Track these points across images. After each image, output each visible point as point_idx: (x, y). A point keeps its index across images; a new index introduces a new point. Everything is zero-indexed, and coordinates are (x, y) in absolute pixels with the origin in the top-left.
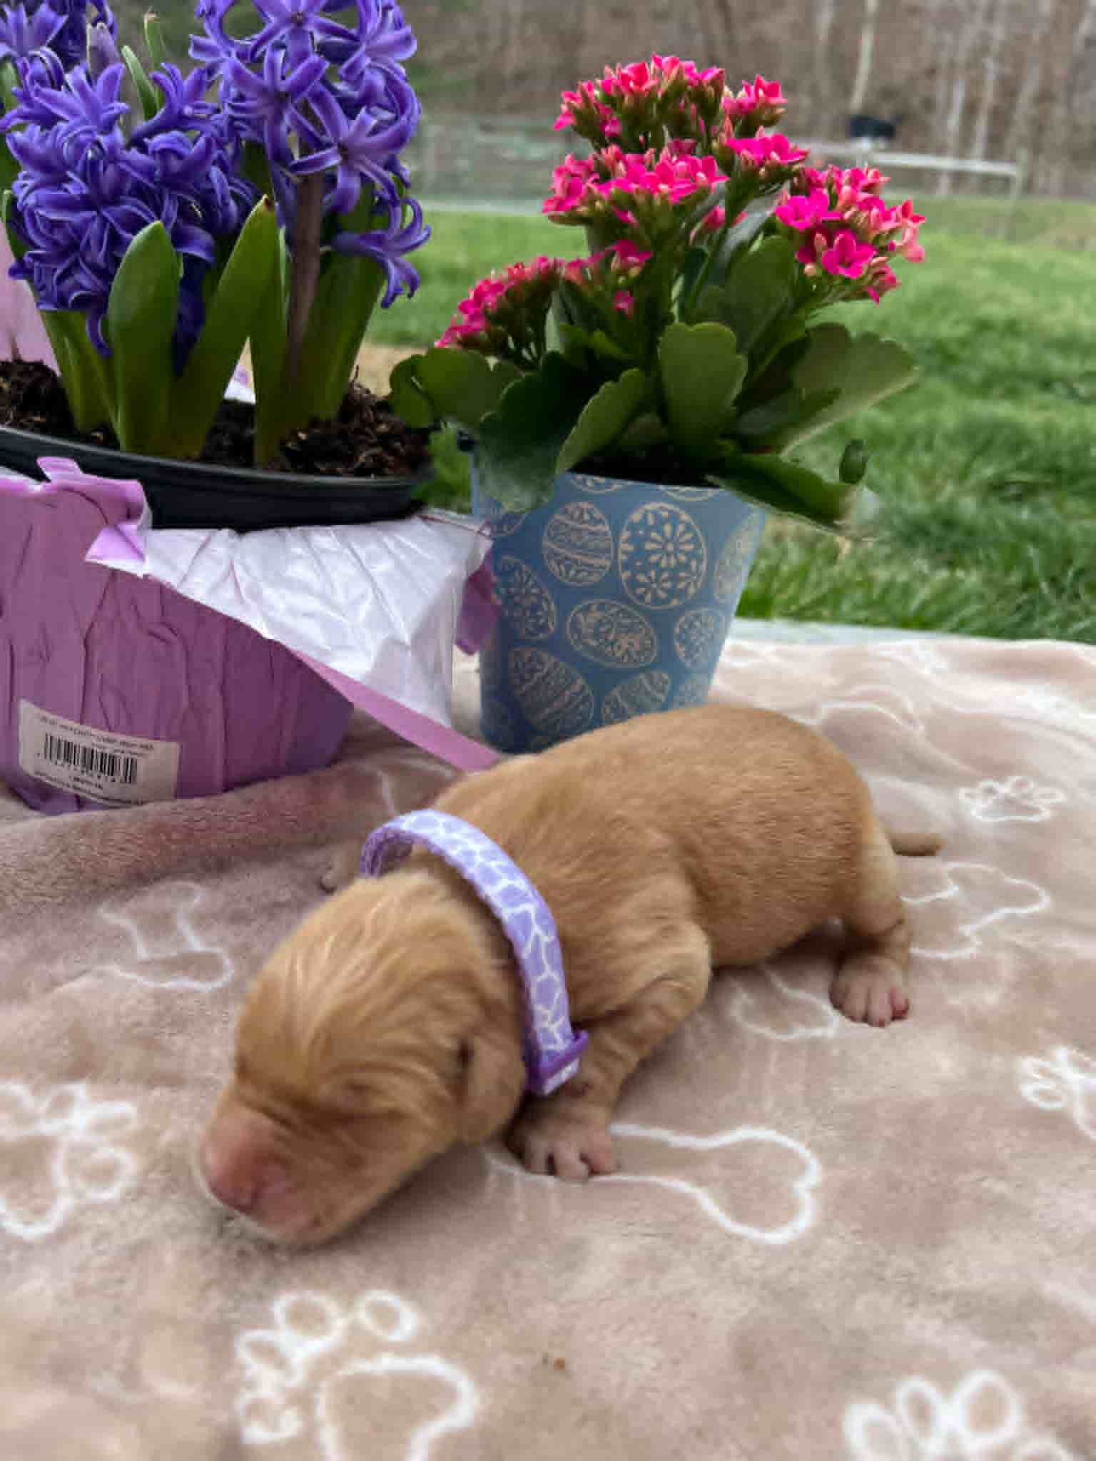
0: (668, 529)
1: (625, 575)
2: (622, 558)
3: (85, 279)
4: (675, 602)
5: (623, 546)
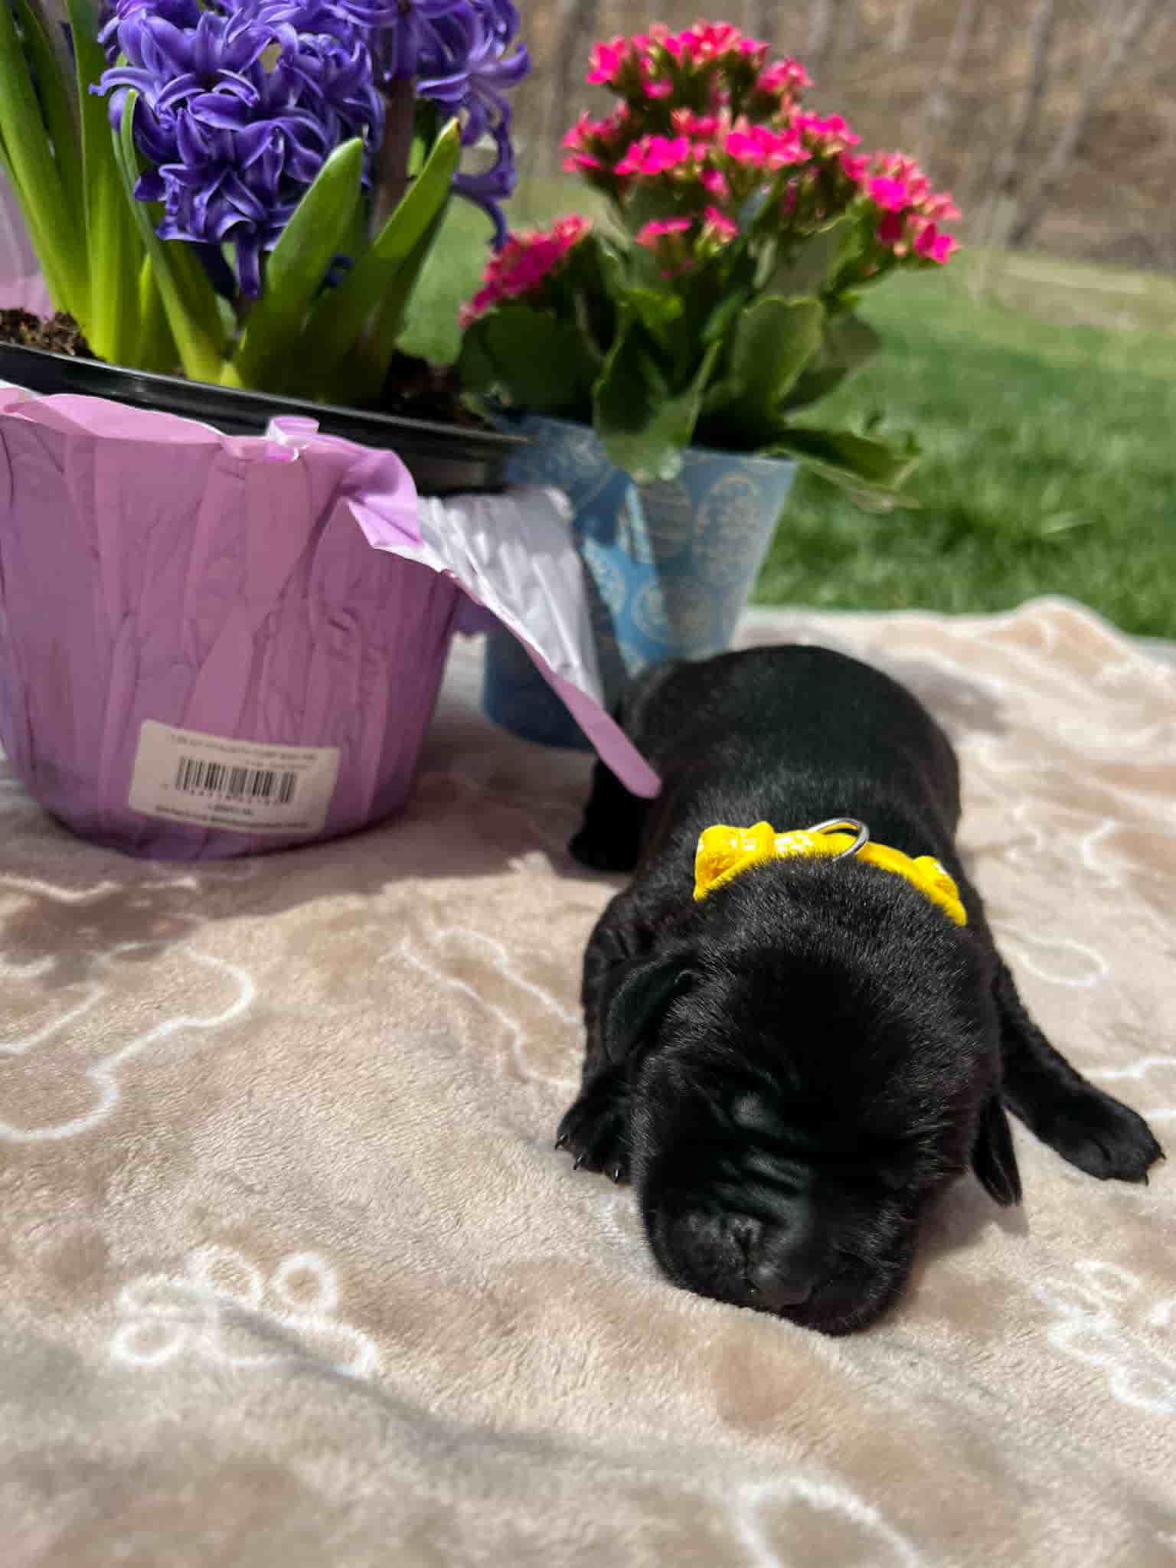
0: (739, 500)
1: (698, 549)
2: (698, 531)
3: (243, 203)
5: (702, 519)
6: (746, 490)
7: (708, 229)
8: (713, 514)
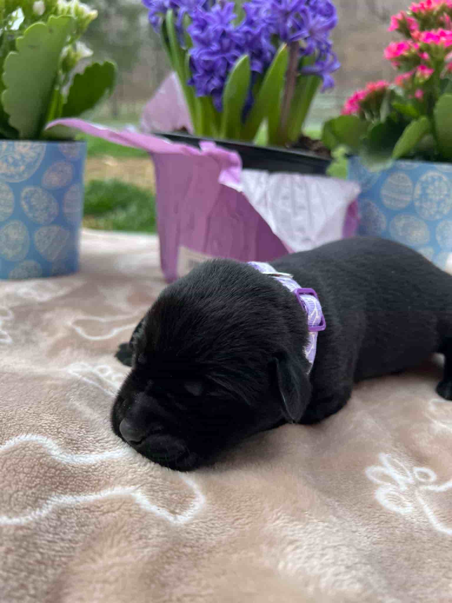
0: (437, 183)
1: (417, 204)
2: (416, 197)
3: (215, 82)
4: (438, 217)
5: (418, 191)
6: (440, 179)
7: (419, 74)
8: (424, 189)
